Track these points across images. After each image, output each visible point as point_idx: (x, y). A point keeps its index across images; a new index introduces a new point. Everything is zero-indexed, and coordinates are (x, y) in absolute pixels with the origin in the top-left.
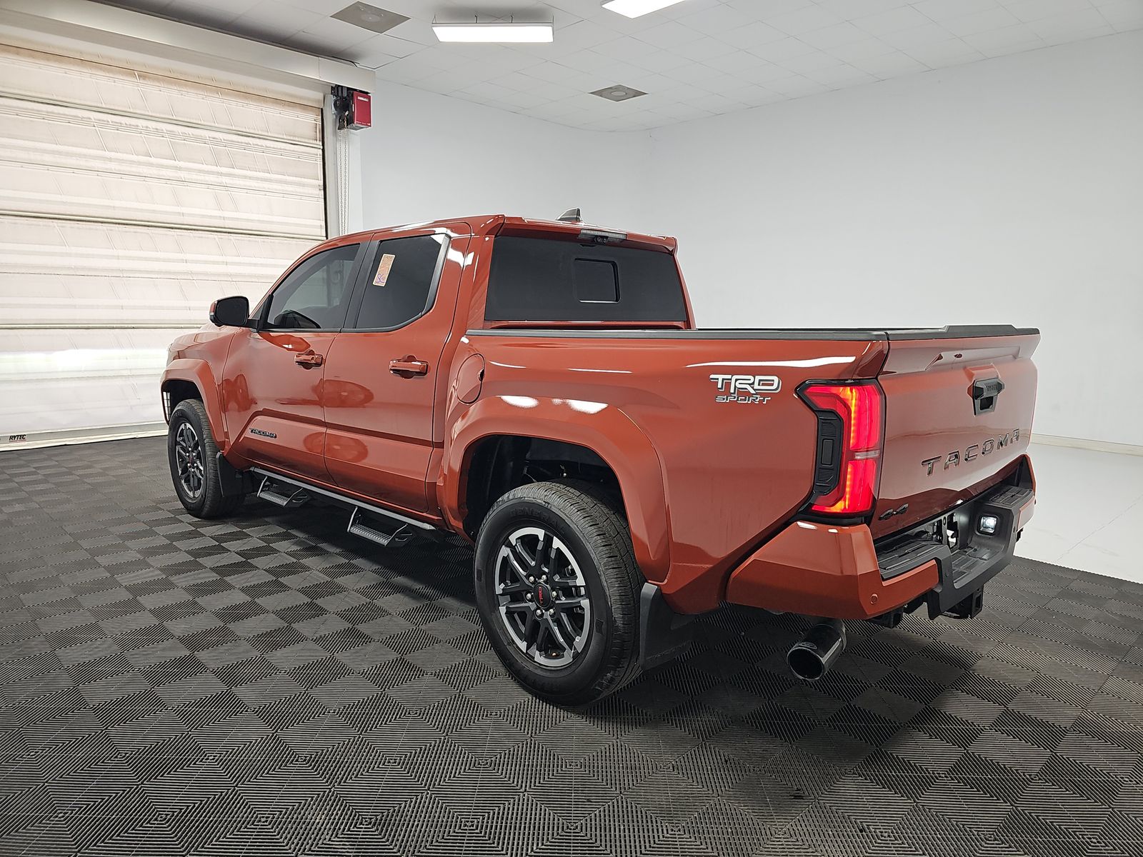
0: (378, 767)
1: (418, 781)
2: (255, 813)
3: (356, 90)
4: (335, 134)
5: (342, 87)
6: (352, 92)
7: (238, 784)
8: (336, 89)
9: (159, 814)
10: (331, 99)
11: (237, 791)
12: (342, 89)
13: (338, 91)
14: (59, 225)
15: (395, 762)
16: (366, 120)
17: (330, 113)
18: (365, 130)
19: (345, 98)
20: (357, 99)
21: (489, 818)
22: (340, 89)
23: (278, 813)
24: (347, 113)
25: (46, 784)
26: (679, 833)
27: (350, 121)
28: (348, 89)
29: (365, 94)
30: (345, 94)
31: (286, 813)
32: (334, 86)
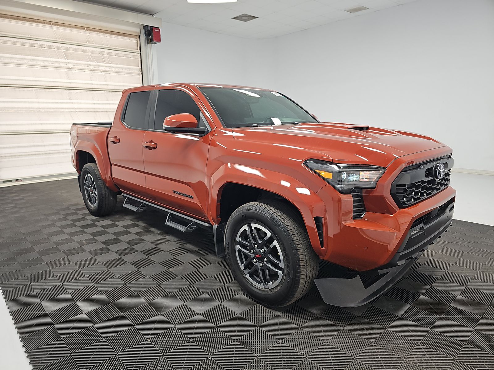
0: (193, 317)
1: (211, 322)
2: (143, 337)
3: (154, 27)
4: (146, 46)
5: (148, 26)
6: (152, 28)
7: (135, 324)
8: (145, 27)
9: (103, 337)
10: (143, 31)
11: (135, 327)
12: (148, 27)
13: (146, 28)
14: (35, 90)
15: (200, 315)
16: (159, 40)
17: (143, 37)
18: (158, 44)
19: (149, 30)
20: (155, 31)
21: (243, 338)
22: (147, 27)
23: (153, 337)
24: (150, 37)
25: (54, 325)
26: (327, 343)
27: (152, 40)
28: (150, 26)
29: (158, 28)
30: (149, 29)
31: (157, 337)
32: (144, 25)
